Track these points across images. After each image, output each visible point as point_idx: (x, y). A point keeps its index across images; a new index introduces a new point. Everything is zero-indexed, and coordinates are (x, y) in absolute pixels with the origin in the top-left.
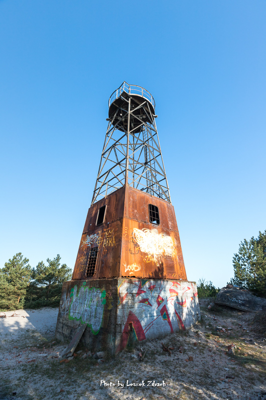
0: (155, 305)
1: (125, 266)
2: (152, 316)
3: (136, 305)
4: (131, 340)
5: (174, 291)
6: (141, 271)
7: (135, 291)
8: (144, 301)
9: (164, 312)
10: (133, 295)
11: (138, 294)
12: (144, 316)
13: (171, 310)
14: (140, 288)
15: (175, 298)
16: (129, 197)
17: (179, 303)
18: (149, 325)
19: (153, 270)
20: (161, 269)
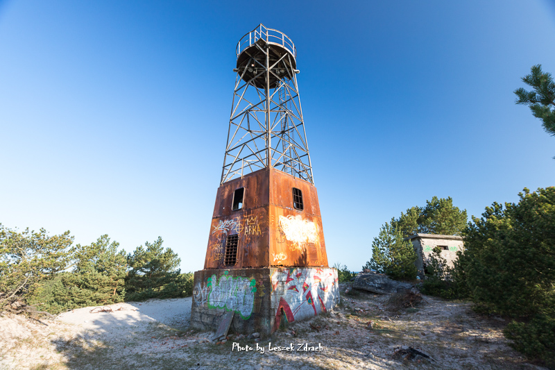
0: (301, 291)
1: (274, 255)
2: (298, 301)
3: (285, 292)
4: (283, 322)
5: (318, 278)
6: (287, 259)
7: (284, 278)
8: (292, 287)
9: (309, 297)
10: (283, 283)
11: (287, 281)
12: (292, 300)
13: (315, 295)
14: (289, 275)
15: (318, 284)
16: (274, 181)
17: (321, 288)
18: (298, 308)
19: (298, 257)
20: (304, 257)
